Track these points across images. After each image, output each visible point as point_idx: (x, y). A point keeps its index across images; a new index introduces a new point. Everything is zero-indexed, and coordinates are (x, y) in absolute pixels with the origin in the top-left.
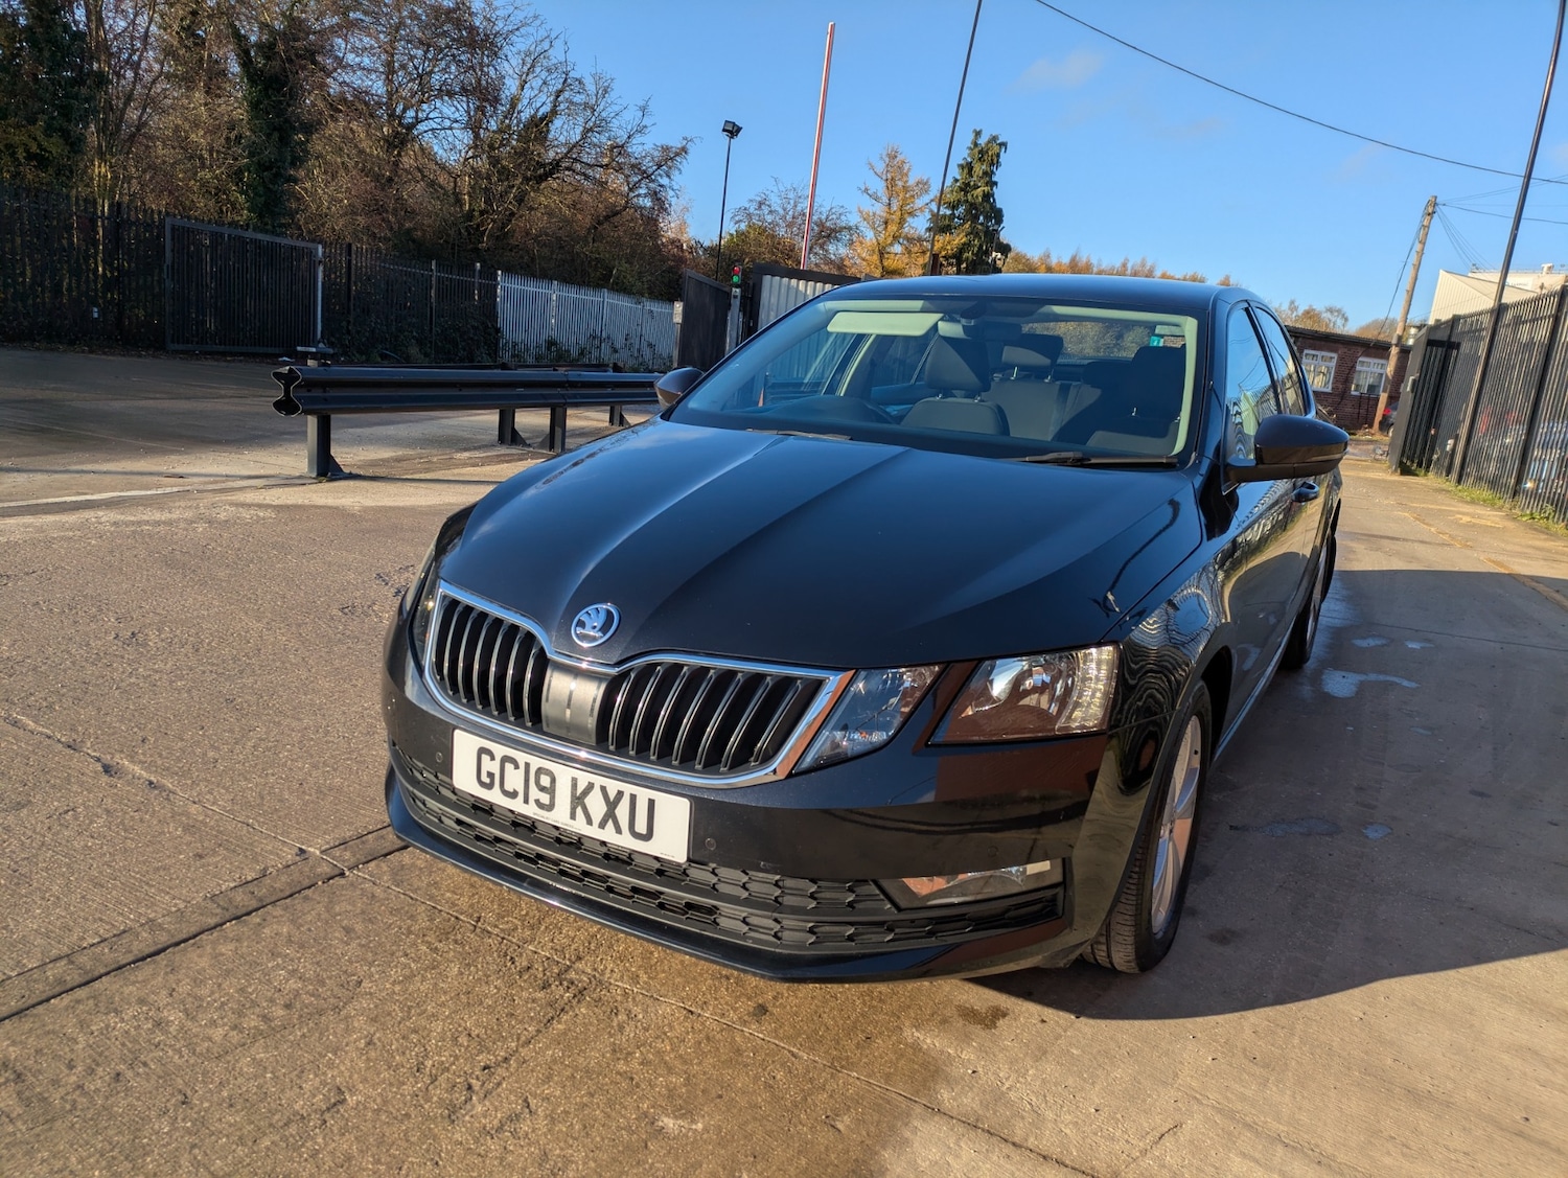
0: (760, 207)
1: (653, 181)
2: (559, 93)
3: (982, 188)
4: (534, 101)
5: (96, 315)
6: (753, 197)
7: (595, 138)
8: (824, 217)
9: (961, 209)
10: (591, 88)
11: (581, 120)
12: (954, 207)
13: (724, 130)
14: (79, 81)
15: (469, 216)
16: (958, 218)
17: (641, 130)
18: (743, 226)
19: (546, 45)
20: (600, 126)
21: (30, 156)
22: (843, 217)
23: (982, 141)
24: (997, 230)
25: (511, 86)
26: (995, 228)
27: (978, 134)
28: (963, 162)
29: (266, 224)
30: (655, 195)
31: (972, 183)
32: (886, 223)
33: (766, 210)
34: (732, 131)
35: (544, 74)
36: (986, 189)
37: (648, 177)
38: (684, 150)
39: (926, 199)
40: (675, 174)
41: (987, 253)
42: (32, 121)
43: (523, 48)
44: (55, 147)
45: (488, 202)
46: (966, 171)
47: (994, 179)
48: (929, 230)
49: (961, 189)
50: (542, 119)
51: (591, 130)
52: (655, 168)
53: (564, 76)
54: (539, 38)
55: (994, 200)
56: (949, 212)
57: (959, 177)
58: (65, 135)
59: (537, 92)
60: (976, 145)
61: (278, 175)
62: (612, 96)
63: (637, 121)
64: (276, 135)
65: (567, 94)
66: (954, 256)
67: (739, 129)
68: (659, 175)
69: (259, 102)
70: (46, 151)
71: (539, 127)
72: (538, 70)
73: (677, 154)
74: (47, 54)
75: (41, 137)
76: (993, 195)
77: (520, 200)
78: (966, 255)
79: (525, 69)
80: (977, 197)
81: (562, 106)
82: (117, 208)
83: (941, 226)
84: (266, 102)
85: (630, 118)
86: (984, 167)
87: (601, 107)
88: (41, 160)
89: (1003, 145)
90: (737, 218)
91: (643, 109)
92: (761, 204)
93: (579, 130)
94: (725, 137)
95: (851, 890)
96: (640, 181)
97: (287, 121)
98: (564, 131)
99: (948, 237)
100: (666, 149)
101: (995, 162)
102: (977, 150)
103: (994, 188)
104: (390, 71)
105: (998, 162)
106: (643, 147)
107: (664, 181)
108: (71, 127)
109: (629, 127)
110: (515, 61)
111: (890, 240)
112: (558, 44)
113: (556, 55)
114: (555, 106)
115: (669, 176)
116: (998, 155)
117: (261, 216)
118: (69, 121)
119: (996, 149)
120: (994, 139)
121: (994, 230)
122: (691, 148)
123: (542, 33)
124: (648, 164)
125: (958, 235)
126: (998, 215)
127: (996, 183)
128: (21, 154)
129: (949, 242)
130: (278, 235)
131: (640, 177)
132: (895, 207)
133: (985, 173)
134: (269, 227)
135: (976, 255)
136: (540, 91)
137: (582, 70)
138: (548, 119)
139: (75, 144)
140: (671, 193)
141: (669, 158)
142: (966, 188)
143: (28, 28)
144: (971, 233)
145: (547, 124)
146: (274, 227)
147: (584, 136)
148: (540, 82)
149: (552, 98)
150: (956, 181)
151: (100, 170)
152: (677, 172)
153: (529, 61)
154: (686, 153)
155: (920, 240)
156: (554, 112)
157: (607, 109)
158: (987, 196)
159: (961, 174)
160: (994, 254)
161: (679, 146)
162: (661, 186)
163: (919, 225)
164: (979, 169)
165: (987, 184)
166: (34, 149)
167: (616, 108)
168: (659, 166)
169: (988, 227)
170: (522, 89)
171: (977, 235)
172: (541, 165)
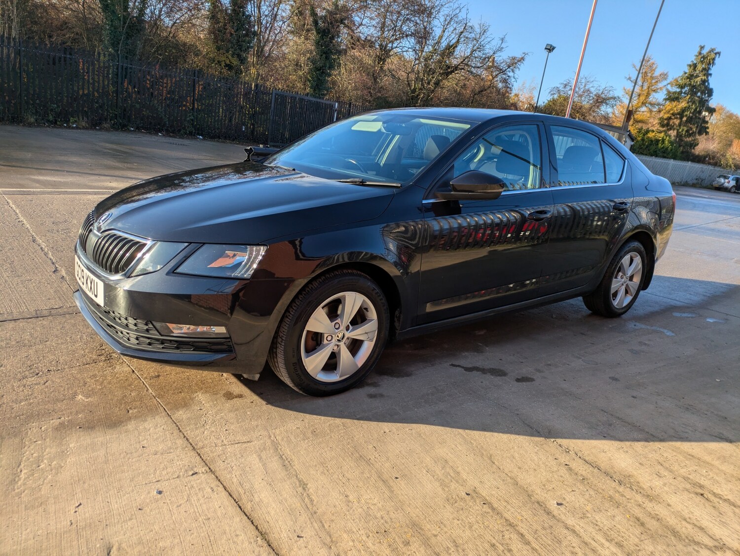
0: (565, 87)
1: (505, 74)
2: (462, 32)
3: (701, 77)
4: (449, 38)
5: (244, 129)
6: (562, 82)
7: (476, 54)
8: (600, 92)
9: (687, 89)
10: (478, 30)
11: (471, 46)
12: (682, 87)
13: (546, 49)
14: (247, 35)
15: (414, 91)
16: (684, 93)
17: (500, 49)
18: (556, 96)
19: (458, 11)
20: (480, 48)
21: (226, 65)
22: (611, 92)
23: (705, 52)
24: (707, 100)
25: (437, 32)
26: (707, 99)
27: (702, 48)
28: (691, 63)
29: (317, 94)
30: (505, 81)
31: (695, 75)
32: (639, 95)
33: (568, 88)
34: (550, 49)
35: (455, 25)
36: (703, 78)
37: (502, 71)
38: (523, 59)
39: (665, 83)
40: (517, 71)
41: (700, 112)
42: (227, 51)
43: (446, 12)
44: (235, 62)
45: (422, 85)
46: (692, 68)
47: (710, 72)
48: (666, 99)
49: (688, 78)
50: (452, 46)
51: (475, 50)
52: (506, 68)
53: (464, 25)
54: (454, 8)
55: (709, 84)
56: (678, 90)
57: (687, 71)
58: (239, 56)
59: (450, 33)
60: (700, 53)
61: (323, 73)
62: (488, 33)
63: (499, 45)
64: (324, 56)
65: (464, 34)
66: (678, 114)
67: (554, 48)
68: (509, 71)
69: (319, 42)
70: (232, 63)
71: (450, 50)
72: (452, 23)
73: (519, 61)
74: (235, 24)
75: (230, 57)
76: (708, 81)
77: (437, 84)
78: (686, 113)
79: (447, 23)
80: (697, 82)
81: (462, 39)
82: (256, 86)
83: (673, 98)
84: (322, 42)
85: (496, 43)
86: (703, 66)
87: (482, 39)
88: (229, 67)
89: (719, 53)
90: (552, 92)
91: (502, 40)
92: (566, 85)
93: (469, 51)
94: (546, 52)
95: (146, 324)
96: (498, 74)
97: (329, 49)
98: (462, 51)
99: (674, 104)
100: (514, 58)
101: (712, 62)
102: (700, 56)
103: (709, 77)
104: (383, 26)
105: (713, 63)
106: (502, 58)
107: (511, 74)
108: (242, 53)
109: (494, 48)
110: (442, 19)
111: (640, 104)
112: (464, 11)
113: (462, 15)
114: (459, 40)
115: (513, 71)
116: (714, 59)
117: (315, 90)
118: (241, 51)
119: (713, 55)
120: (712, 50)
121: (705, 100)
122: (527, 58)
123: (456, 5)
124: (503, 66)
125: (682, 102)
126: (710, 92)
127: (711, 75)
128: (223, 64)
129: (675, 106)
130: (320, 98)
131: (498, 72)
132: (645, 87)
133: (704, 69)
134: (317, 95)
135: (693, 113)
136: (452, 33)
137: (474, 22)
138: (455, 46)
139: (243, 61)
140: (513, 80)
141: (514, 63)
142: (691, 77)
143: (230, 15)
144: (691, 102)
145: (454, 48)
146: (319, 95)
147: (472, 52)
148: (452, 29)
149: (457, 36)
150: (686, 73)
151: (253, 71)
152: (517, 70)
153: (448, 19)
154: (523, 60)
155: (659, 104)
156: (458, 41)
157: (483, 40)
158: (704, 82)
159: (689, 70)
160: (704, 113)
161: (521, 57)
162: (509, 76)
163: (659, 97)
164: (700, 67)
165: (704, 75)
166: (228, 62)
167: (489, 39)
168: (509, 67)
169: (702, 98)
170: (444, 32)
171: (694, 102)
172: (448, 67)
